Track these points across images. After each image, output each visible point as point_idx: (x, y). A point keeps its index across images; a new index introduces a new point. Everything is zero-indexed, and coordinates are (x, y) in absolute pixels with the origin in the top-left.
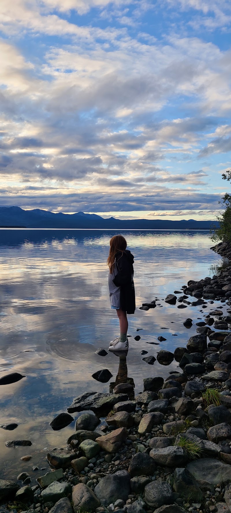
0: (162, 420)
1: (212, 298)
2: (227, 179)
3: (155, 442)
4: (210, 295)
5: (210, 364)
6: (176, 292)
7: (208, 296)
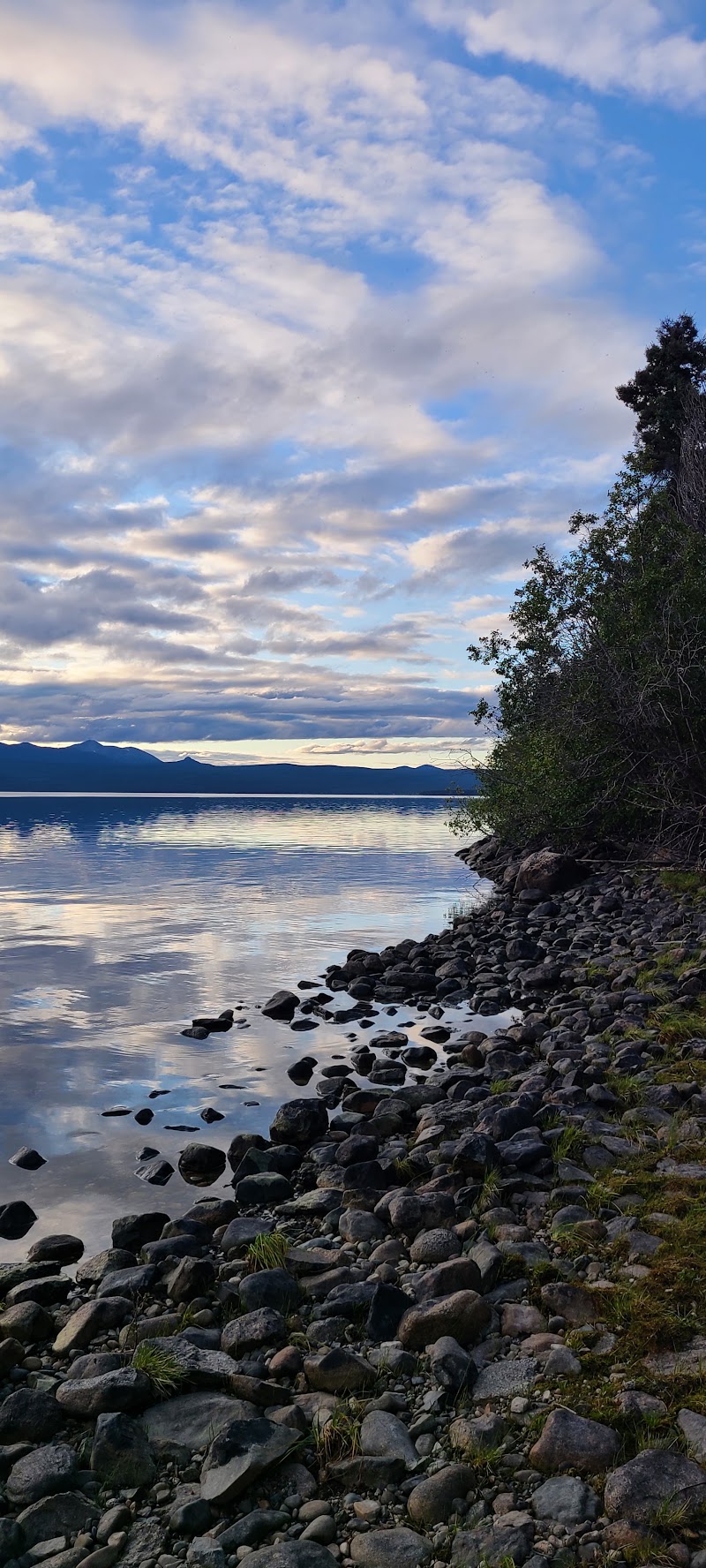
0: (123, 1316)
1: (399, 998)
2: (481, 661)
3: (82, 1365)
4: (394, 989)
5: (310, 1173)
6: (304, 985)
7: (388, 994)
